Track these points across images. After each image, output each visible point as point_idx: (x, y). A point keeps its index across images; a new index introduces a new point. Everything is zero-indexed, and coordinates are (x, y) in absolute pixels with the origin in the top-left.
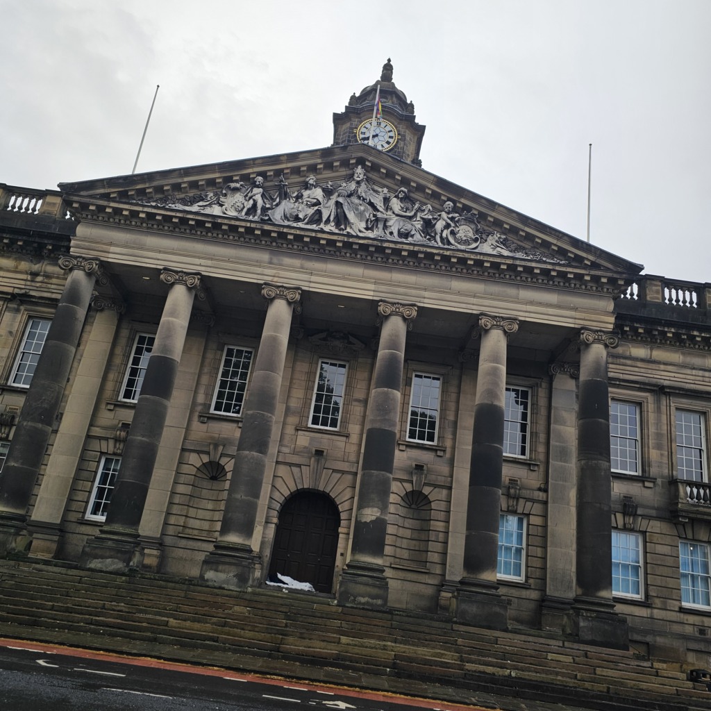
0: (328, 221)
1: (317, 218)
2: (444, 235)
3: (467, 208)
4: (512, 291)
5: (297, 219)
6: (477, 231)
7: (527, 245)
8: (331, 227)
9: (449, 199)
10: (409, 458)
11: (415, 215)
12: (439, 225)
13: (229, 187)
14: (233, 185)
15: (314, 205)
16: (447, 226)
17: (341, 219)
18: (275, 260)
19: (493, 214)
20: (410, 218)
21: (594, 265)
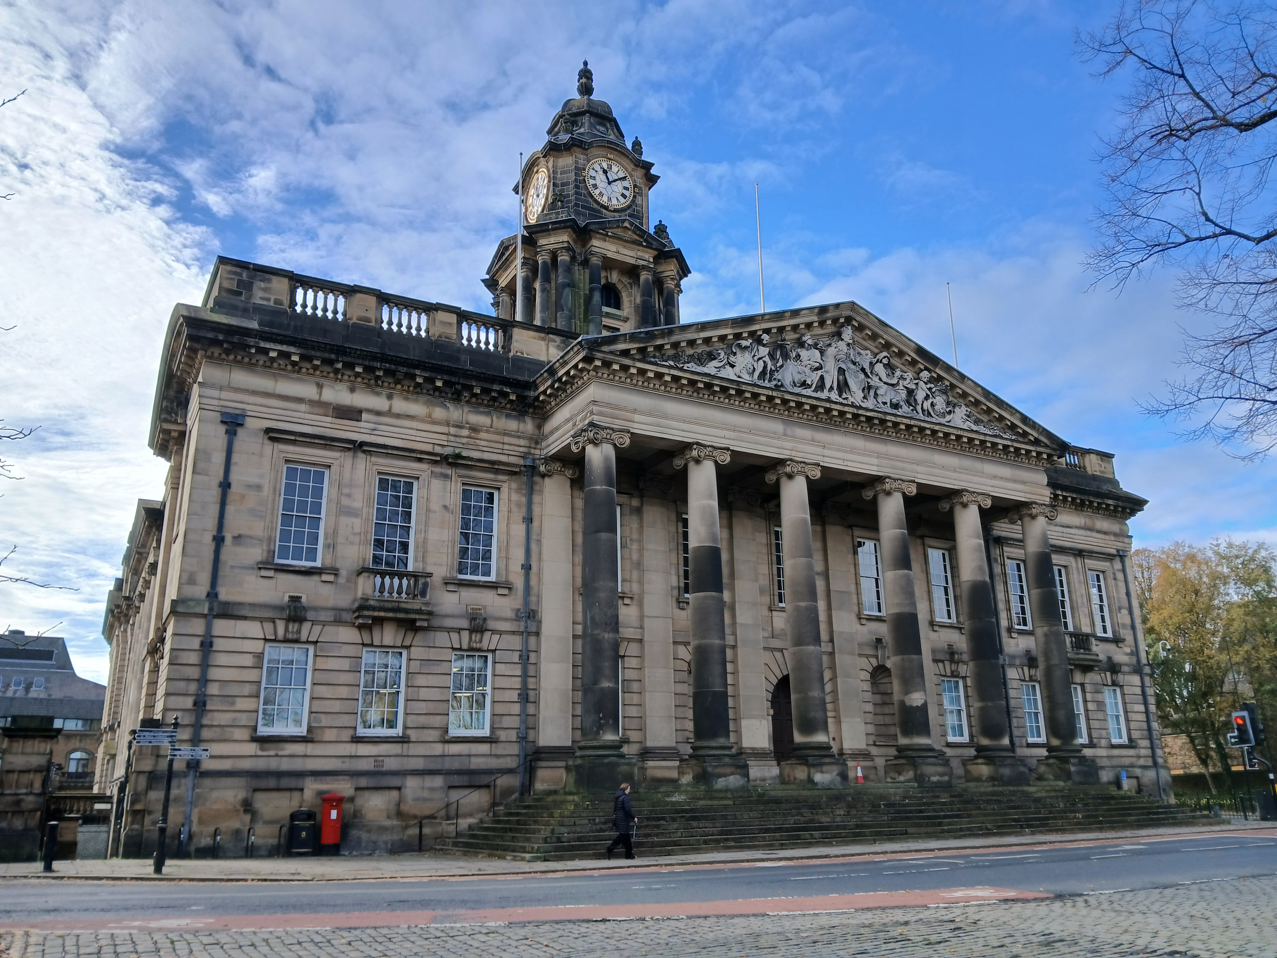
0: (831, 388)
1: (821, 386)
2: (925, 407)
3: (940, 378)
4: (978, 465)
5: (804, 384)
6: (948, 403)
7: (985, 418)
8: (834, 396)
9: (926, 369)
10: (870, 632)
11: (898, 383)
12: (920, 395)
13: (739, 346)
14: (744, 343)
15: (817, 369)
16: (927, 398)
17: (843, 387)
18: (789, 432)
19: (962, 387)
20: (893, 385)
21: (1037, 442)
